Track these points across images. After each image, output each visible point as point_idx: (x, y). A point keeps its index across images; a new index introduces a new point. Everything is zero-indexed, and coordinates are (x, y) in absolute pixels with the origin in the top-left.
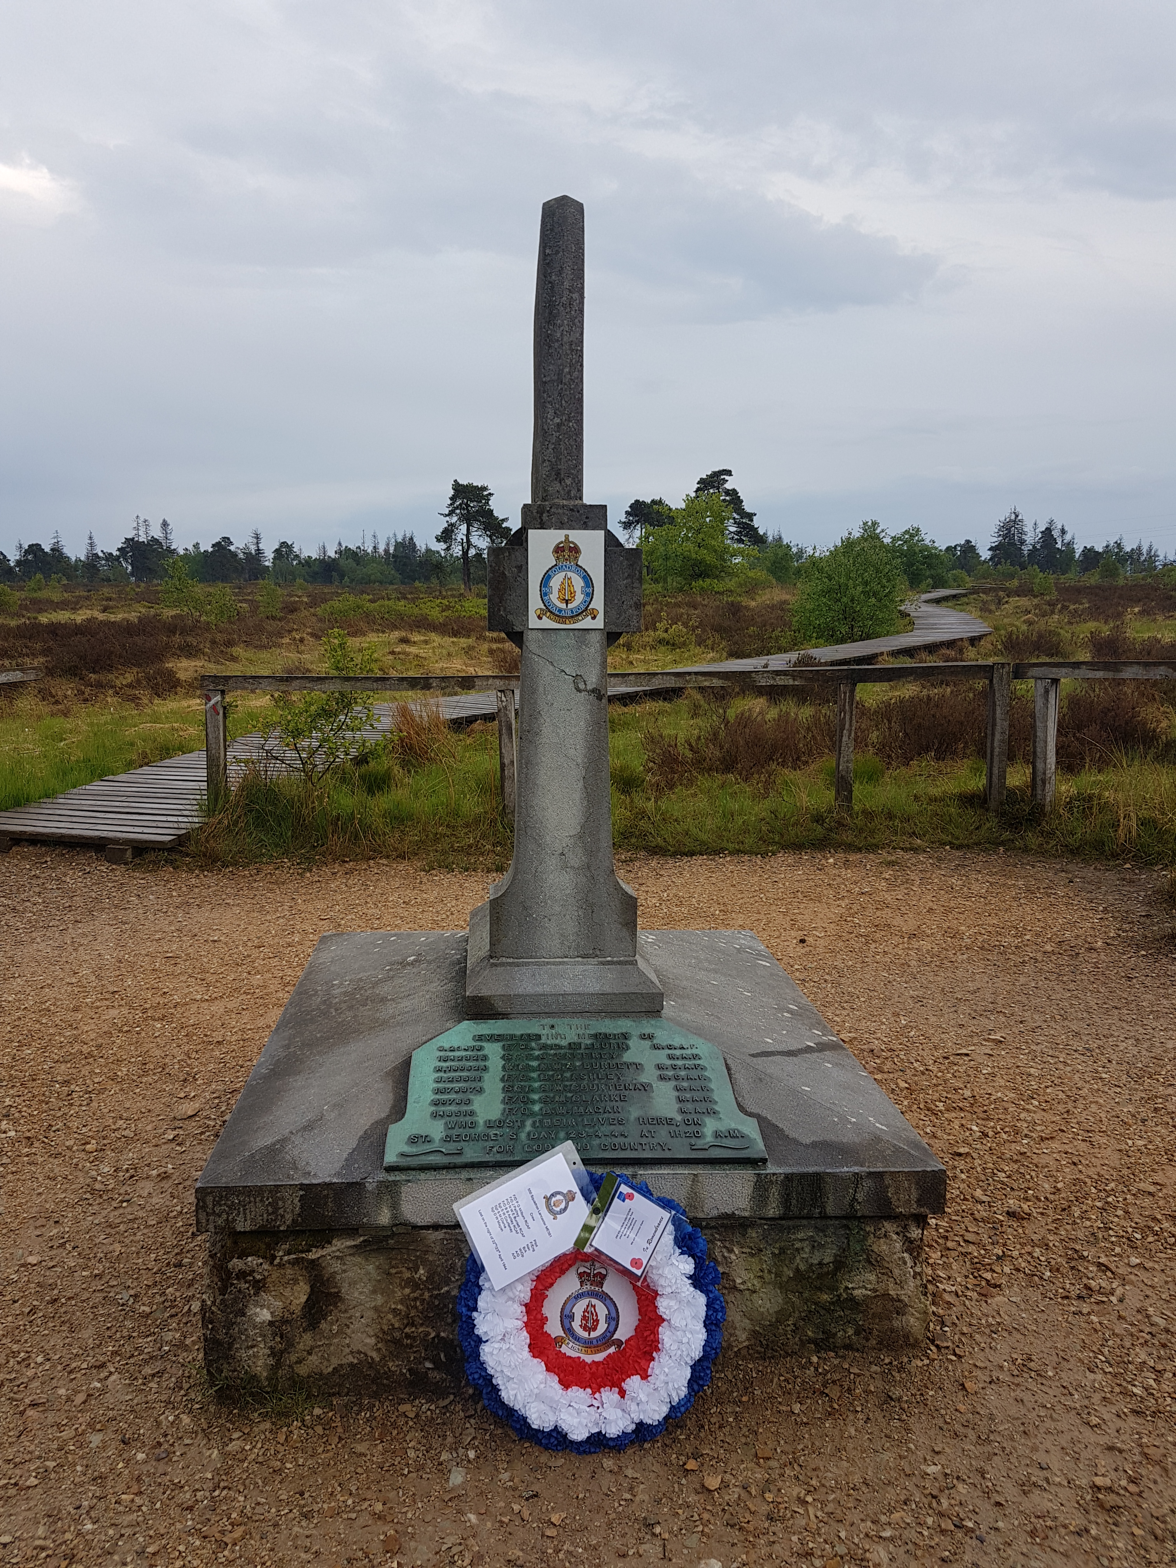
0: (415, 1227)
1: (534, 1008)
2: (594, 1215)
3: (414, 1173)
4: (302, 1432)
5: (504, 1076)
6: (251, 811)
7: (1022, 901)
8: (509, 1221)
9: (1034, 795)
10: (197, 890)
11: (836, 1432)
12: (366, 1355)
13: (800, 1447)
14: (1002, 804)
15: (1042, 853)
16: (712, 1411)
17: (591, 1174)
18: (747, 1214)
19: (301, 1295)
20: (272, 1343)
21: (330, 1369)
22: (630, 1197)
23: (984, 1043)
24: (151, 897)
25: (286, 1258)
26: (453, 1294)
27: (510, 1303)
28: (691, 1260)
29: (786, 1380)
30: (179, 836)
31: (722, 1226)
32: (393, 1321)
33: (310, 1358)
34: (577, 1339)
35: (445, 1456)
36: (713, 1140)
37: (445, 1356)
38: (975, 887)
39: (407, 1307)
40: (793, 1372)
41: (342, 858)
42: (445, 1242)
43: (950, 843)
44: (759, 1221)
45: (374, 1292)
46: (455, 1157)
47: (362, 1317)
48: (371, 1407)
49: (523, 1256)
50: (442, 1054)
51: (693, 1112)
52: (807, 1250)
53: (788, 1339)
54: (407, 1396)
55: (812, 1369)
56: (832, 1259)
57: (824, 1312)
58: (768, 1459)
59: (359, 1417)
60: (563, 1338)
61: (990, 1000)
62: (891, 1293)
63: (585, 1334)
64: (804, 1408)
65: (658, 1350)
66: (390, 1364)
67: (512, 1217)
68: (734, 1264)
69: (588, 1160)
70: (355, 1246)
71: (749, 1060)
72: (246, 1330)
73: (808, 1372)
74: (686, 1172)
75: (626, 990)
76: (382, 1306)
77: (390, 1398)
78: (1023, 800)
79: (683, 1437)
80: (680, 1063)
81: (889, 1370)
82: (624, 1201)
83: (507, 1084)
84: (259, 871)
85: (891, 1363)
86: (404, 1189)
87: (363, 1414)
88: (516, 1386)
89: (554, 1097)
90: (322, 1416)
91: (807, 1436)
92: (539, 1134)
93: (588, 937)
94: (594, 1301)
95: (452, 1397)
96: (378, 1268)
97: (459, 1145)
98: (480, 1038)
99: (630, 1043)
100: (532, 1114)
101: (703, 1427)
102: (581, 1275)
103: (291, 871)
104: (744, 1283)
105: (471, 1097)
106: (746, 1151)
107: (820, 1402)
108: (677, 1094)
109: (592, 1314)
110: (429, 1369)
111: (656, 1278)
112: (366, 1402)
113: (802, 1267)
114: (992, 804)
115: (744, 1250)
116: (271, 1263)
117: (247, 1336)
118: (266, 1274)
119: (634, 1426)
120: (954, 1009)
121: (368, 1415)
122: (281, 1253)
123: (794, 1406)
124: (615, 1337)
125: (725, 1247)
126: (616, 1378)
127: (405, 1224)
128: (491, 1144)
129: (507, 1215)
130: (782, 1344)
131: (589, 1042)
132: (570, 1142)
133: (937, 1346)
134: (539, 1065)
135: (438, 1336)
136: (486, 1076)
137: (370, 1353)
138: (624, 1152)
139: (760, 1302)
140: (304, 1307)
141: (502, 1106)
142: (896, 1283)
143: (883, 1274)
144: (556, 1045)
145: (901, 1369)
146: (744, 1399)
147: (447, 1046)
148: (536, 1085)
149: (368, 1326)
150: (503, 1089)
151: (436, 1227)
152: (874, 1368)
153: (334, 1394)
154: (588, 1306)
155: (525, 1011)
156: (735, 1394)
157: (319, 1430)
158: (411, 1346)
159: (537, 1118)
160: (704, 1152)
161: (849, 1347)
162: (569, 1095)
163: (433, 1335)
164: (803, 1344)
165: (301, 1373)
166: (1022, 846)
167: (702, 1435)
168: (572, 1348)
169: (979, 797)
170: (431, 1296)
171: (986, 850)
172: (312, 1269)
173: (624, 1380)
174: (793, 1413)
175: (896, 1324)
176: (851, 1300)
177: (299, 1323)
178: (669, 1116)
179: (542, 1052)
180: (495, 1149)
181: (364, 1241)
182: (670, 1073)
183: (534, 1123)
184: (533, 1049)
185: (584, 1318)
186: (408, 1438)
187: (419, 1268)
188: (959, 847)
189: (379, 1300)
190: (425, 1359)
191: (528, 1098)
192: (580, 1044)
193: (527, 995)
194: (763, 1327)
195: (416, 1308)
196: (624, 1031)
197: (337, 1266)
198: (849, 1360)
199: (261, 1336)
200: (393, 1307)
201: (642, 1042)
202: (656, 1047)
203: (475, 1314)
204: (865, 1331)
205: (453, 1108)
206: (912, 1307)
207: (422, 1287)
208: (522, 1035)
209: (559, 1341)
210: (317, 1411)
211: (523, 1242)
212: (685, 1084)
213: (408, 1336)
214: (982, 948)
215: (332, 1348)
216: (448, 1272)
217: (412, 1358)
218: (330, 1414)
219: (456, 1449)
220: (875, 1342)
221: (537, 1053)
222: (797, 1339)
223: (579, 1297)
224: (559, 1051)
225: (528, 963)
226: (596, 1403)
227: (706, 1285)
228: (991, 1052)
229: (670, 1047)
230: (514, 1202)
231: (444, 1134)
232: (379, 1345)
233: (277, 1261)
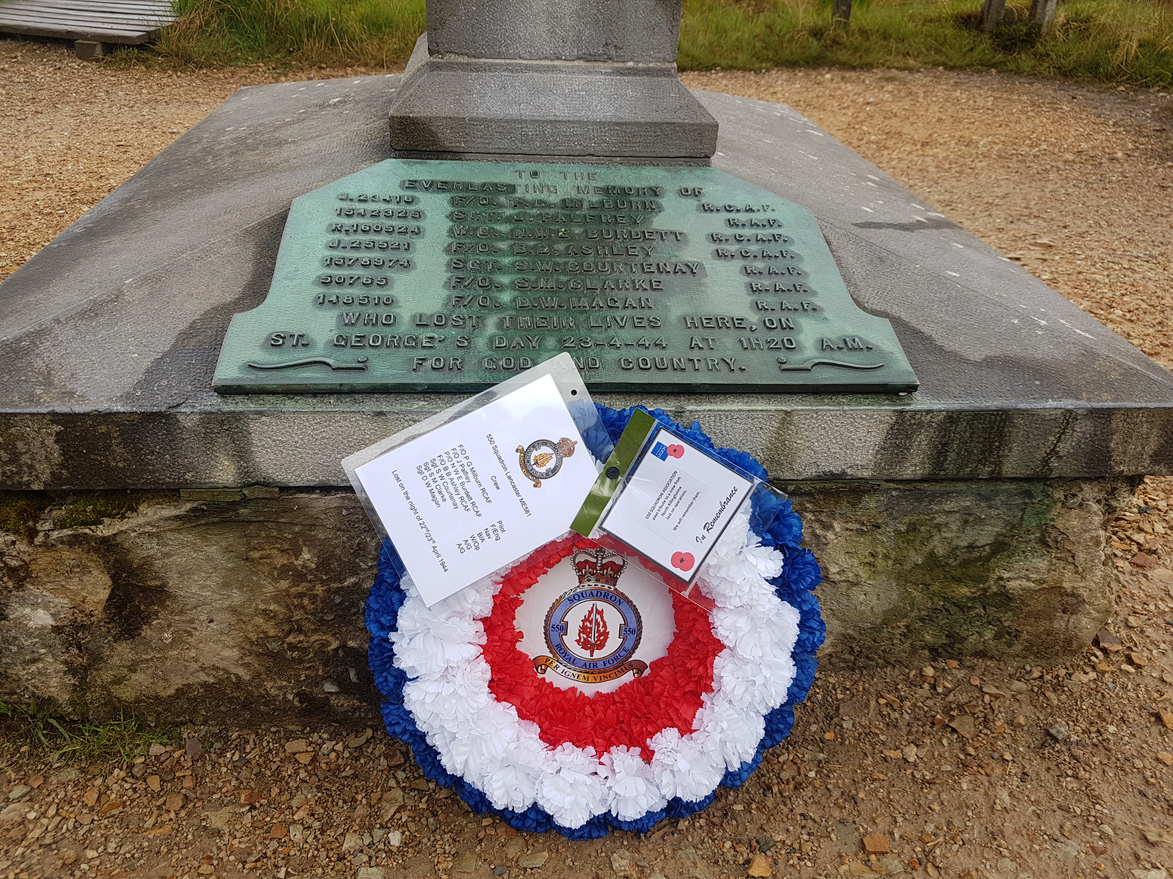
0: (285, 489)
1: (505, 145)
2: (608, 481)
3: (272, 399)
4: (127, 786)
5: (450, 245)
6: (222, 10)
7: (1030, 114)
8: (452, 491)
9: (1032, 15)
10: (168, 89)
11: (979, 798)
12: (226, 672)
13: (930, 828)
14: (998, 24)
15: (1034, 75)
16: (781, 759)
17: (603, 411)
18: (866, 474)
19: (100, 590)
20: (65, 657)
21: (171, 691)
22: (677, 452)
23: (1032, 248)
24: (120, 93)
25: (55, 534)
26: (365, 586)
27: (455, 619)
28: (778, 556)
29: (889, 704)
30: (148, 32)
31: (821, 492)
32: (264, 627)
33: (135, 677)
34: (571, 660)
35: (350, 842)
36: (816, 353)
37: (357, 674)
38: (981, 102)
39: (287, 607)
40: (897, 690)
41: (318, 64)
42: (344, 512)
43: (944, 64)
44: (885, 485)
45: (226, 585)
46: (353, 374)
47: (211, 621)
48: (241, 747)
49: (477, 548)
50: (346, 205)
51: (777, 307)
52: (954, 527)
53: (893, 645)
54: (299, 728)
55: (926, 686)
56: (990, 540)
57: (955, 609)
58: (884, 854)
59: (221, 760)
60: (548, 659)
61: (1023, 205)
62: (1065, 585)
63: (585, 654)
64: (922, 753)
65: (709, 689)
66: (269, 685)
67: (458, 483)
68: (830, 546)
69: (600, 385)
70: (177, 518)
71: (857, 231)
72: (15, 638)
73: (920, 691)
74: (772, 407)
75: (658, 118)
76: (241, 606)
77: (273, 729)
78: (1020, 20)
79: (738, 807)
80: (747, 232)
81: (1040, 688)
82: (663, 458)
83: (455, 258)
84: (233, 74)
85: (1041, 677)
86: (255, 427)
87: (229, 755)
88: (466, 749)
89: (537, 281)
90: (163, 759)
91: (936, 807)
92: (511, 340)
93: (597, 22)
94: (601, 605)
95: (369, 732)
96: (227, 550)
97: (360, 355)
98: (413, 185)
99: (663, 201)
100: (499, 307)
101: (769, 788)
102: (579, 567)
103: (266, 75)
104: (842, 572)
105: (390, 274)
106: (879, 373)
107: (945, 741)
108: (747, 280)
109: (598, 624)
110: (331, 693)
111: (714, 582)
112: (236, 734)
113: (940, 551)
114: (988, 25)
115: (849, 526)
116: (31, 543)
117: (21, 648)
118: (26, 558)
119: (664, 804)
120: (987, 213)
121: (236, 757)
122: (47, 526)
123: (907, 750)
124: (634, 657)
125: (819, 521)
126: (636, 729)
127: (265, 484)
128: (422, 353)
129: (447, 479)
130: (883, 651)
131: (595, 199)
132: (566, 355)
133: (1104, 650)
134: (512, 230)
135: (343, 646)
136: (419, 243)
137: (233, 670)
138: (661, 374)
139: (862, 597)
140: (107, 608)
141: (445, 293)
142: (1076, 572)
143: (1059, 559)
144: (541, 202)
145: (1058, 686)
146: (829, 736)
147: (354, 193)
148: (506, 261)
149: (222, 633)
150: (448, 265)
151: (326, 489)
152: (1018, 685)
153: (182, 724)
154: (590, 612)
155: (490, 148)
156: (814, 728)
157: (154, 783)
158: (301, 661)
159: (507, 314)
160: (803, 374)
161: (981, 654)
162: (564, 278)
163: (335, 645)
164: (914, 650)
165: (124, 697)
166: (1015, 69)
167: (770, 802)
168: (563, 674)
169: (975, 17)
170: (328, 591)
171: (978, 72)
172: (108, 550)
173: (651, 735)
174: (906, 761)
175: (1059, 624)
176: (1002, 594)
177: (104, 629)
178: (737, 314)
179: (516, 211)
180: (428, 364)
181: (193, 510)
182: (733, 248)
183: (502, 321)
184: (501, 206)
185: (584, 629)
186: (294, 803)
187: (301, 551)
188: (952, 68)
189: (237, 597)
190: (324, 678)
191: (491, 281)
192: (581, 201)
193: (492, 120)
194: (861, 631)
195: (303, 607)
196: (652, 184)
197: (151, 548)
198: (978, 672)
199: (44, 646)
200: (262, 607)
201: (683, 200)
202: (706, 209)
203: (393, 636)
204: (1009, 634)
205: (357, 292)
206: (1090, 604)
207: (310, 577)
208: (484, 184)
209: (541, 663)
210: (156, 749)
211: (478, 526)
212: (759, 265)
213: (292, 647)
214: (1000, 156)
215: (168, 663)
216: (356, 554)
217: (303, 678)
218: (177, 754)
219: (371, 829)
220: (1020, 647)
221: (508, 212)
222: (907, 645)
223: (575, 598)
224: (547, 211)
225: (493, 65)
226: (601, 770)
227: (800, 592)
228: (1042, 257)
229: (729, 209)
230: (462, 457)
231: (334, 335)
232: (247, 660)
233: (39, 539)
